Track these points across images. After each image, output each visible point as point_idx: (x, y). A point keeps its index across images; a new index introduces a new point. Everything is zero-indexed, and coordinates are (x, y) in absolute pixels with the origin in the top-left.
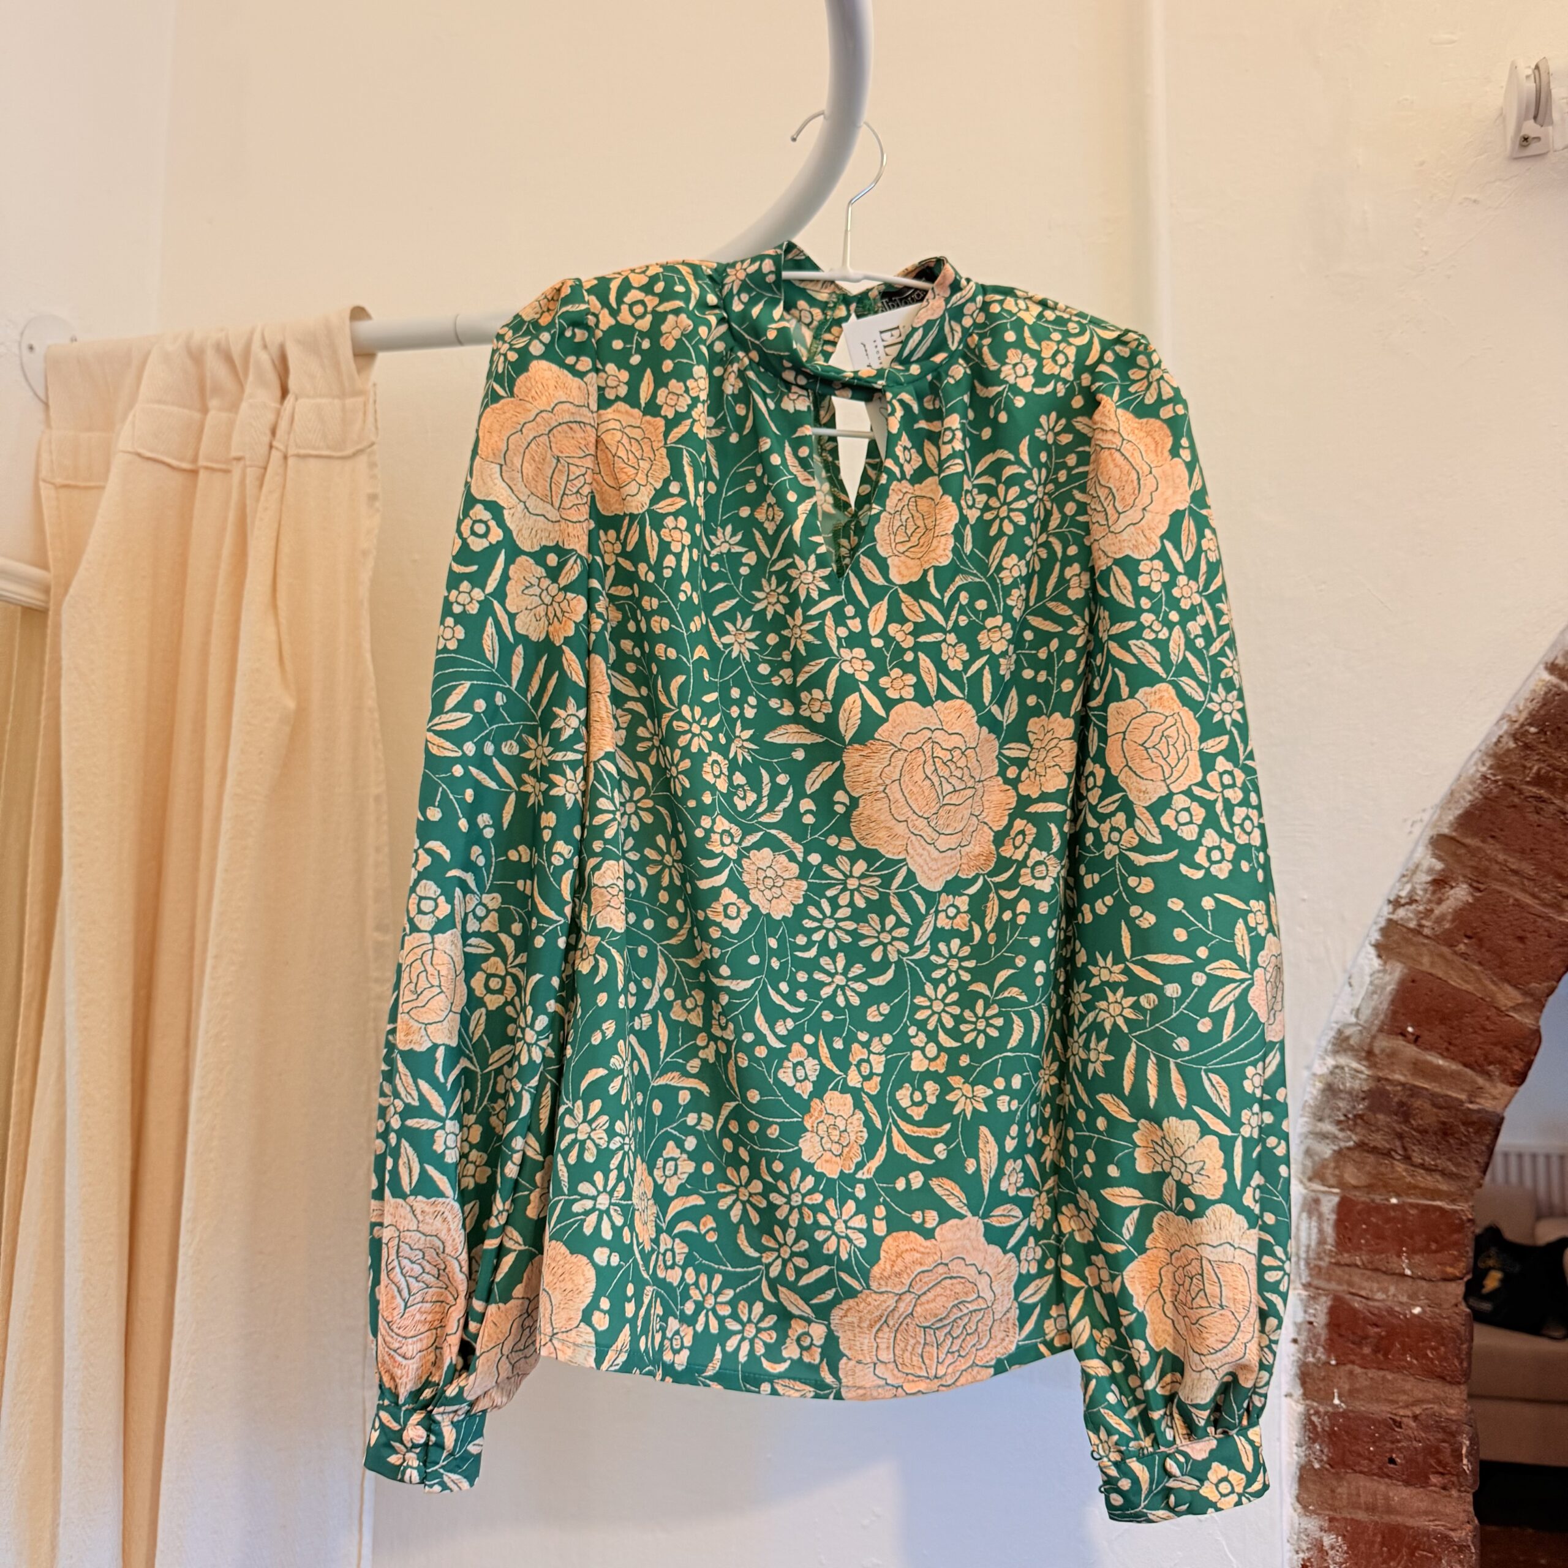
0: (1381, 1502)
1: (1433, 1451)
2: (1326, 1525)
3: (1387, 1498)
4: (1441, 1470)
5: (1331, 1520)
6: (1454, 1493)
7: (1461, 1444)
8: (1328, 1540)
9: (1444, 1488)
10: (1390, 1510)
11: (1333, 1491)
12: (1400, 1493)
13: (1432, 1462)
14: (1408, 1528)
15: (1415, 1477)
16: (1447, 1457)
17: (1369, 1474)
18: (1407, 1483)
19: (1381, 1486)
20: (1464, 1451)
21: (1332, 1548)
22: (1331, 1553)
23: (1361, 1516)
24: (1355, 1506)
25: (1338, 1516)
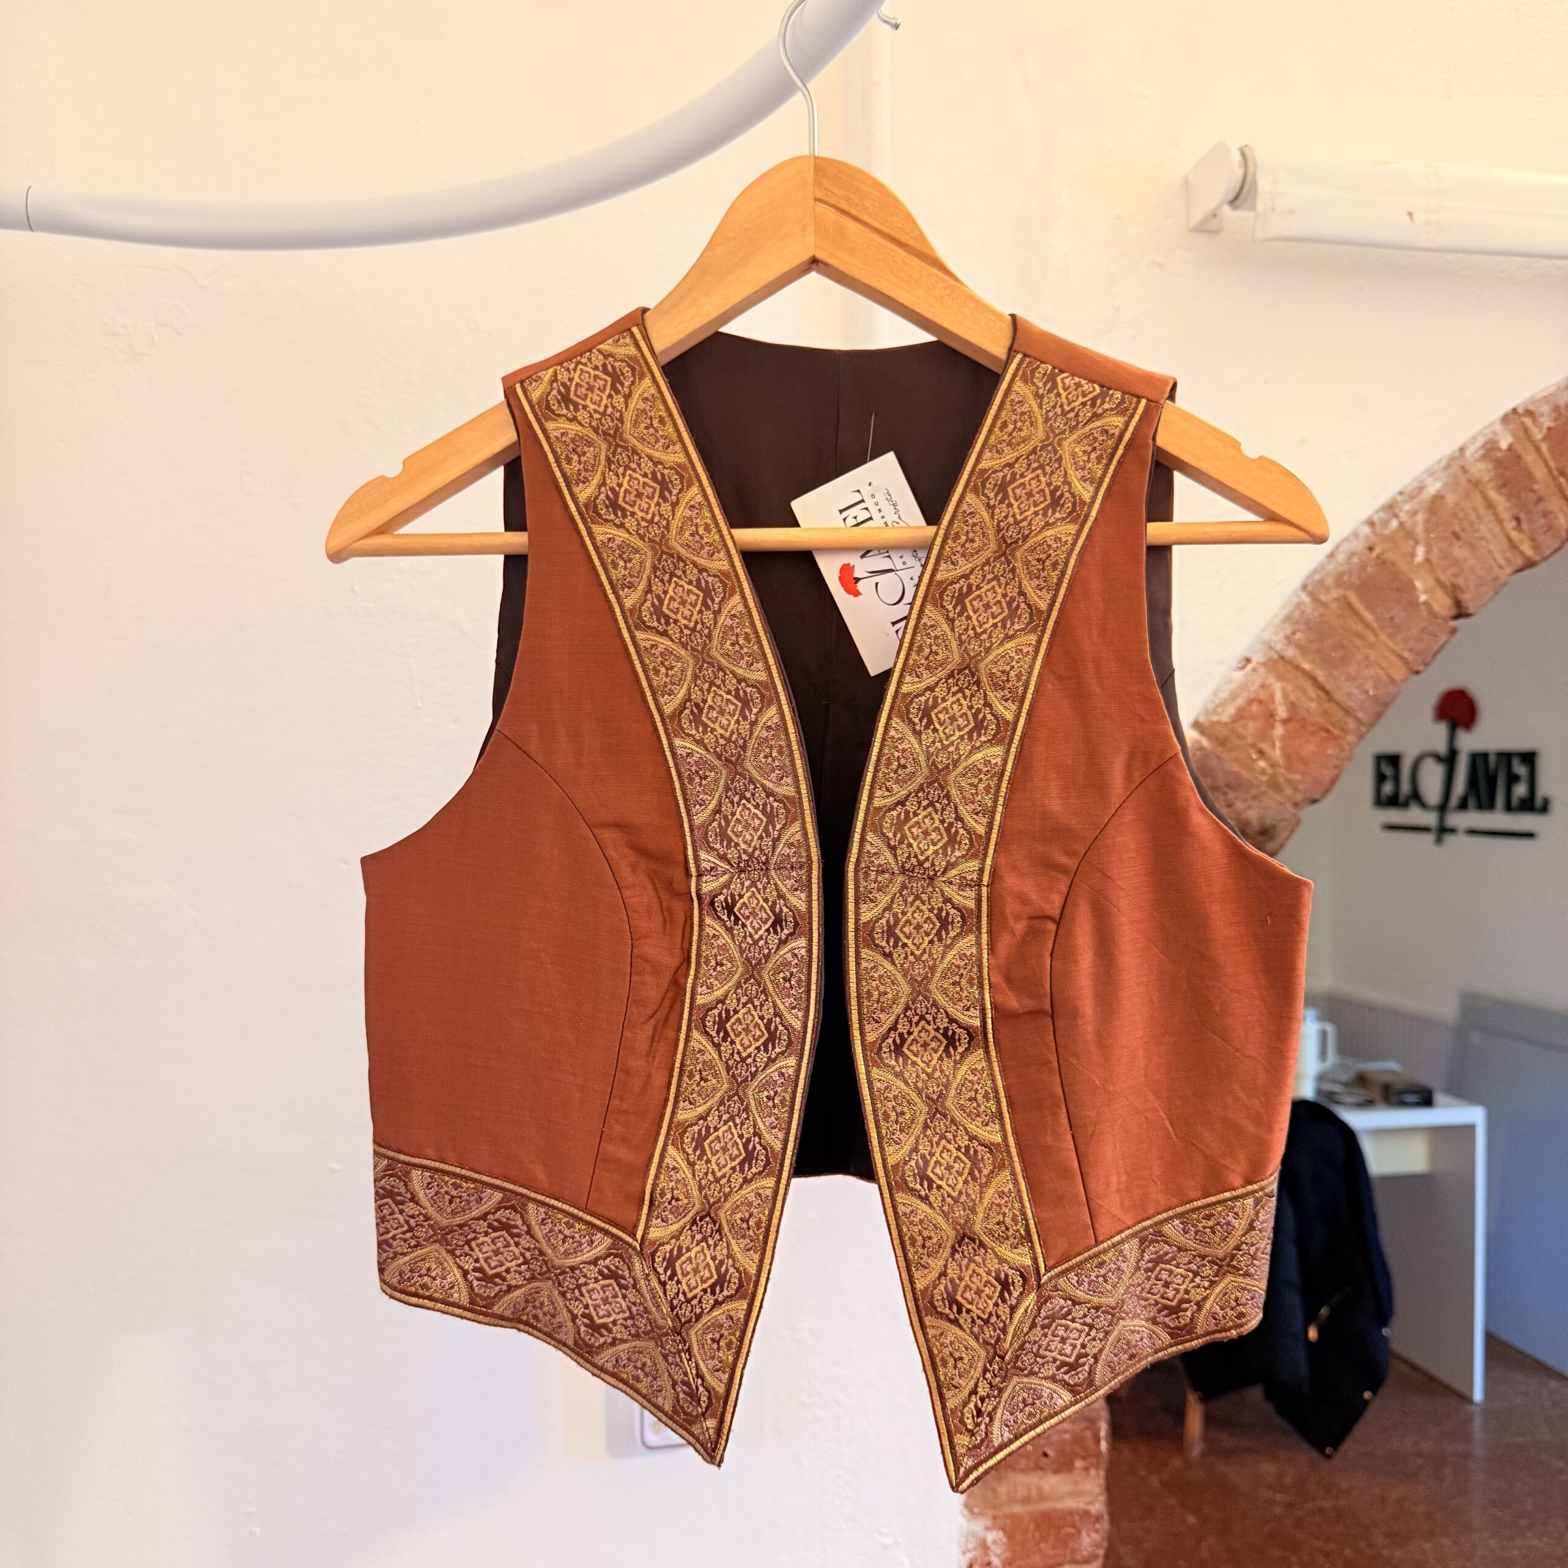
0: (1034, 1493)
1: (1078, 1440)
2: (989, 1523)
3: (1039, 1489)
4: (1083, 1454)
5: (995, 1518)
6: (1093, 1472)
7: (1099, 1430)
8: (991, 1536)
9: (1086, 1469)
10: (1042, 1498)
11: (995, 1491)
12: (1051, 1483)
13: (1077, 1449)
14: (1055, 1511)
15: (1064, 1465)
16: (1090, 1443)
17: (1025, 1471)
18: (1056, 1471)
19: (1034, 1479)
20: (1103, 1434)
21: (994, 1542)
22: (993, 1547)
23: (1018, 1509)
24: (1011, 1500)
25: (999, 1513)
